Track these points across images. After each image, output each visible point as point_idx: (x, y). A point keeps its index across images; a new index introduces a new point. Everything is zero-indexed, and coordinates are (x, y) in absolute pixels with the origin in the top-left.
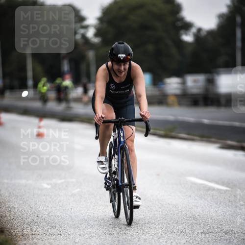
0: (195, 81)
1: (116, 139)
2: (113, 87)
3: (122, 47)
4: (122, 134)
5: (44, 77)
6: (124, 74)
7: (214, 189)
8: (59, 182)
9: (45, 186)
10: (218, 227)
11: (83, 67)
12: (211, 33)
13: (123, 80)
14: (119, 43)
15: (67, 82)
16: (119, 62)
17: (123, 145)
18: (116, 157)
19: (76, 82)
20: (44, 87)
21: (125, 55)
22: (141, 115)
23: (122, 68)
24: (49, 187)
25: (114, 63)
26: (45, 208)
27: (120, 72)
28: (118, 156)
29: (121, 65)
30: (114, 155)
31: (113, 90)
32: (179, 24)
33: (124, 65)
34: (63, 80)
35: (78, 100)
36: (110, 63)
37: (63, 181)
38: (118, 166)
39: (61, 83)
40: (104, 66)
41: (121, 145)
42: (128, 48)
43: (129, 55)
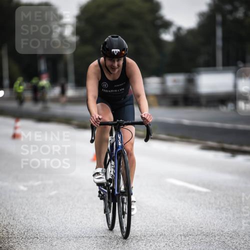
0: (175, 81)
1: (113, 144)
2: (105, 85)
3: (115, 41)
4: (120, 138)
5: (20, 76)
6: (118, 71)
7: (194, 191)
8: (36, 184)
9: (22, 188)
10: (198, 230)
11: (61, 66)
12: (191, 32)
13: (117, 77)
14: (113, 37)
15: (44, 82)
16: (113, 57)
17: (121, 150)
18: (113, 163)
19: (54, 81)
20: (21, 86)
21: (119, 50)
22: (142, 117)
23: (116, 64)
24: (25, 189)
25: (107, 59)
26: (21, 211)
27: (114, 68)
28: (115, 163)
29: (114, 62)
30: (110, 160)
31: (105, 89)
32: (159, 22)
33: (118, 61)
34: (40, 79)
35: (55, 100)
36: (102, 59)
37: (39, 183)
38: (115, 174)
39: (38, 83)
40: (96, 62)
41: (119, 150)
42: (123, 42)
43: (124, 49)
